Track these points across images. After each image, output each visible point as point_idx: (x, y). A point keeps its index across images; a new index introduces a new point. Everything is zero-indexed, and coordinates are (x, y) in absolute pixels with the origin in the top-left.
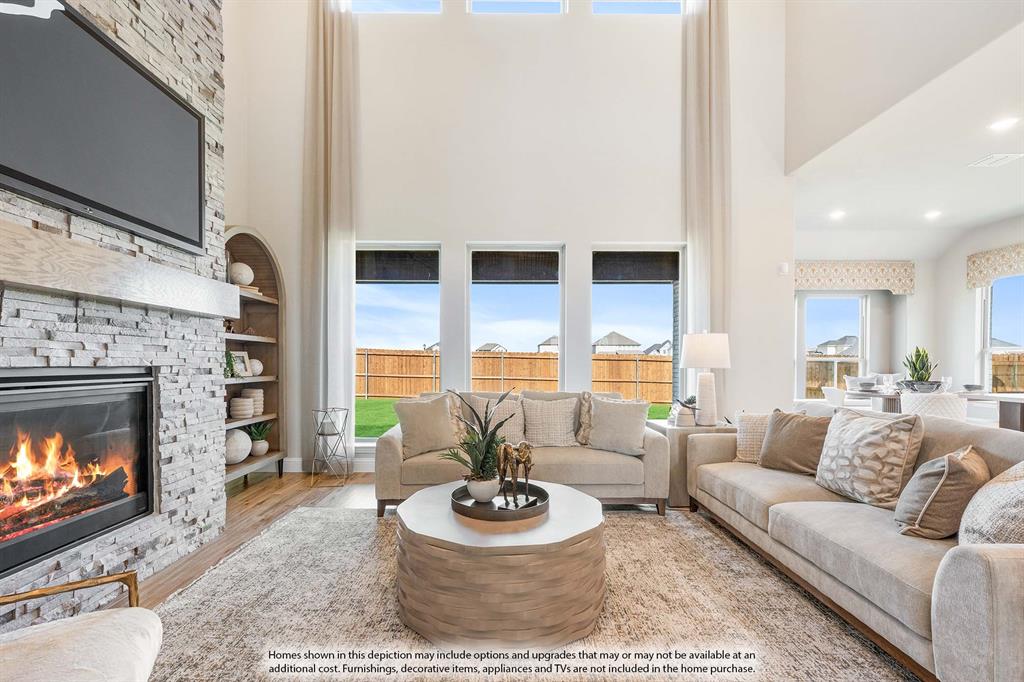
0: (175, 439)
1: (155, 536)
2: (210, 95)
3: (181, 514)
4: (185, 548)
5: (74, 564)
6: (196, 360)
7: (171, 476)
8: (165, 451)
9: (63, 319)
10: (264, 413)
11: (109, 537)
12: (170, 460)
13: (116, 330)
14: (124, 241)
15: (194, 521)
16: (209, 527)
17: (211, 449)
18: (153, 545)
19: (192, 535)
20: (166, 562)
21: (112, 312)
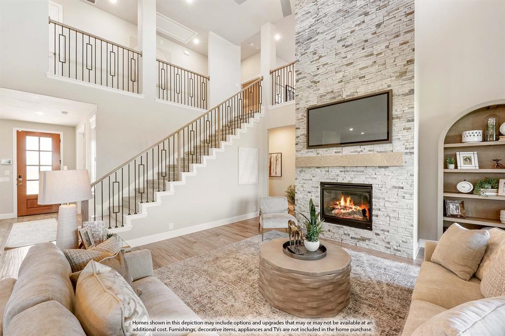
13: (355, 173)
18: (369, 240)
21: (355, 169)
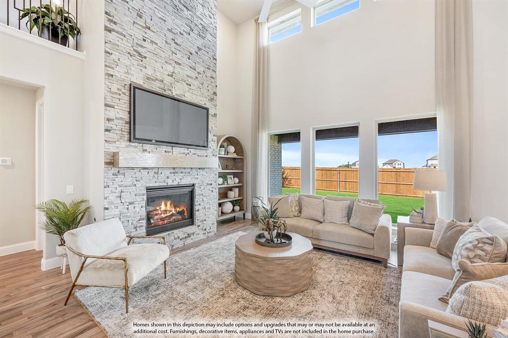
0: (200, 205)
1: (194, 231)
2: (212, 100)
3: (201, 226)
4: (202, 237)
5: (173, 234)
6: (207, 181)
7: (198, 215)
8: (196, 208)
9: (171, 173)
10: (239, 197)
11: (181, 229)
12: (198, 210)
14: (186, 151)
15: (205, 229)
16: (210, 232)
17: (212, 208)
19: (205, 234)
20: (197, 240)
